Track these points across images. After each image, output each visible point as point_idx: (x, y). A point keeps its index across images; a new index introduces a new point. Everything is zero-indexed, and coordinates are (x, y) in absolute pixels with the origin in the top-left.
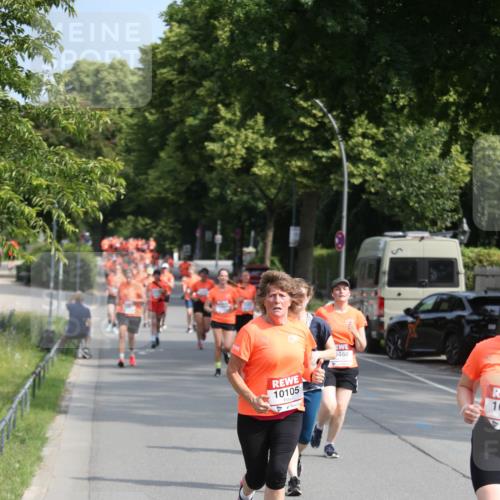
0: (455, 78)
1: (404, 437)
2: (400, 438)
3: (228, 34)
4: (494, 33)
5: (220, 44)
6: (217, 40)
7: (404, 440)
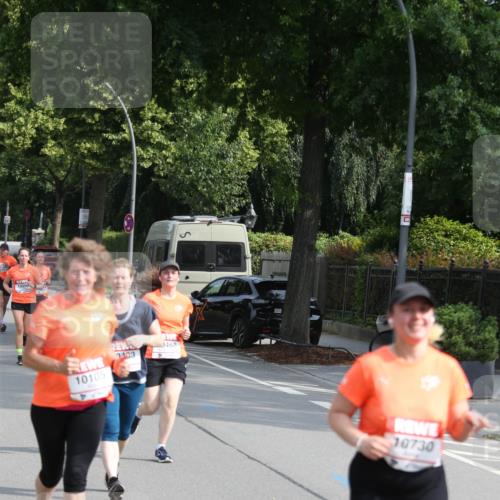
0: (244, 65)
1: (189, 419)
2: (186, 419)
3: (18, 15)
4: (282, 23)
5: (10, 25)
6: (7, 20)
7: (190, 421)
